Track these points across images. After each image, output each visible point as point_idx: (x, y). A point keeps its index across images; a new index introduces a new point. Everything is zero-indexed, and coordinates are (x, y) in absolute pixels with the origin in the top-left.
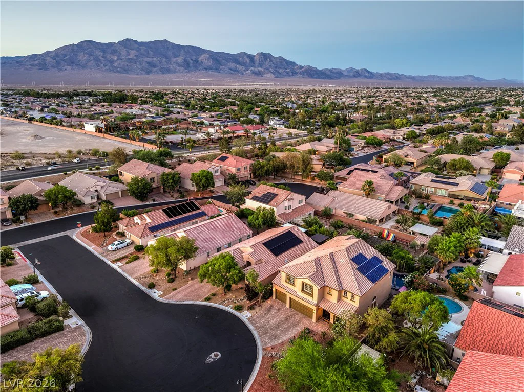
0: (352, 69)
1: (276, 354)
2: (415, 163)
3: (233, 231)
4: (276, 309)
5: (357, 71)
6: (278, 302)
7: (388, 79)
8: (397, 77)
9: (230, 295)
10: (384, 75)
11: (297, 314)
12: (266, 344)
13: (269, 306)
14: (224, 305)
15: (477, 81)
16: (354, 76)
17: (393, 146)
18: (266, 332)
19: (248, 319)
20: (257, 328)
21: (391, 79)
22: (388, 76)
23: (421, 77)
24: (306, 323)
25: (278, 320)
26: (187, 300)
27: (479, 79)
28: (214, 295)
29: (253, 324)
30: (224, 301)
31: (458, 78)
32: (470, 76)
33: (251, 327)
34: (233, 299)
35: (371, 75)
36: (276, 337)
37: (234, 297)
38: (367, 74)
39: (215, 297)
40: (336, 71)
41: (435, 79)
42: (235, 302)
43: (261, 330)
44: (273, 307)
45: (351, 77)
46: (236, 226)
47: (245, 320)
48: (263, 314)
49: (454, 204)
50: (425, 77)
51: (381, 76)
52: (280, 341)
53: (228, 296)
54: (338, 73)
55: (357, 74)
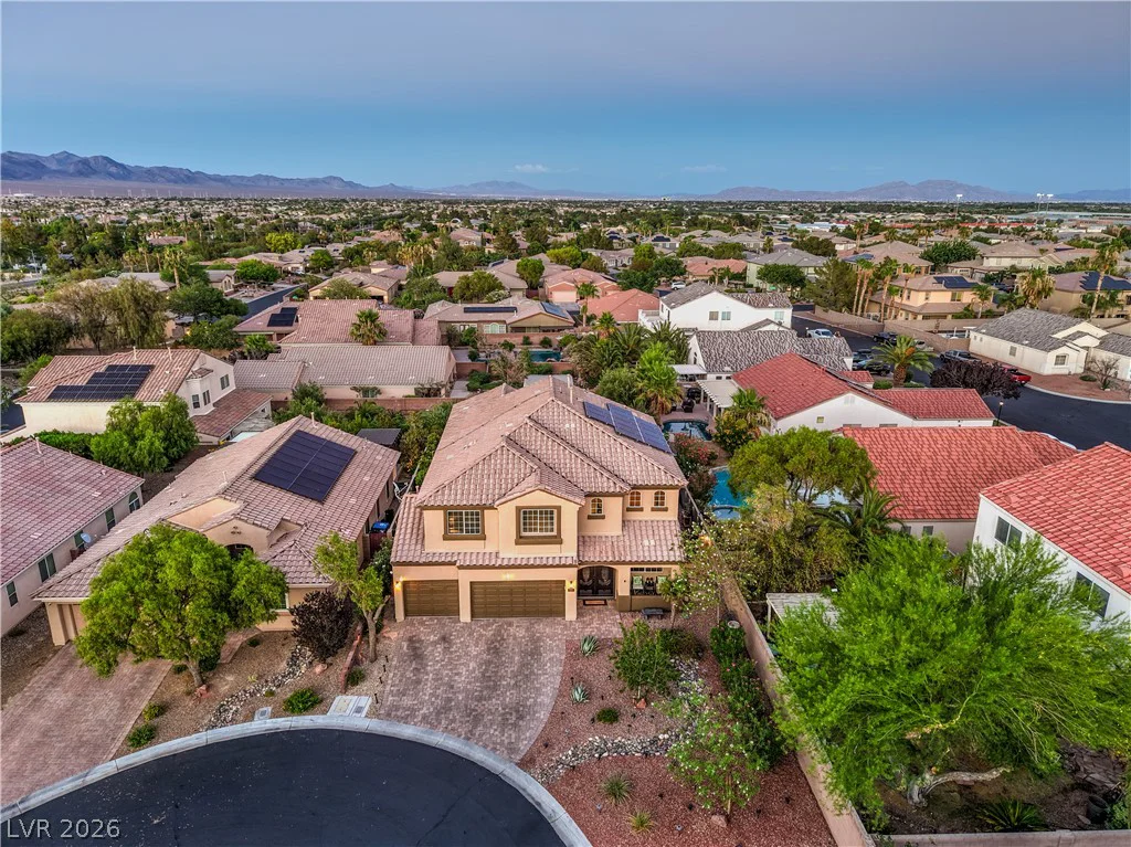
0: (69, 156)
1: (574, 755)
2: (386, 298)
3: (69, 492)
4: (435, 643)
5: (85, 162)
6: (422, 623)
7: (169, 181)
8: (190, 178)
9: (227, 682)
10: (157, 172)
11: (510, 624)
12: (512, 749)
13: (405, 645)
14: (233, 721)
15: (348, 188)
16: (80, 173)
17: (295, 283)
18: (476, 718)
19: (373, 713)
20: (431, 722)
21: (176, 182)
22: (167, 175)
23: (242, 178)
24: (555, 635)
25: (472, 665)
26: (39, 785)
27: (350, 184)
28: (160, 709)
29: (405, 720)
30: (222, 710)
31: (314, 181)
32: (335, 178)
33: (408, 731)
34: (251, 688)
35: (125, 172)
36: (519, 713)
37: (252, 678)
38: (113, 169)
39: (168, 715)
40: (23, 159)
41: (271, 184)
42: (271, 693)
43: (453, 721)
44: (421, 641)
45: (71, 175)
46: (69, 474)
47: (362, 723)
48: (409, 674)
49: (531, 344)
50: (249, 179)
51: (151, 174)
52: (543, 715)
53: (224, 689)
54: (30, 164)
55: (87, 168)
